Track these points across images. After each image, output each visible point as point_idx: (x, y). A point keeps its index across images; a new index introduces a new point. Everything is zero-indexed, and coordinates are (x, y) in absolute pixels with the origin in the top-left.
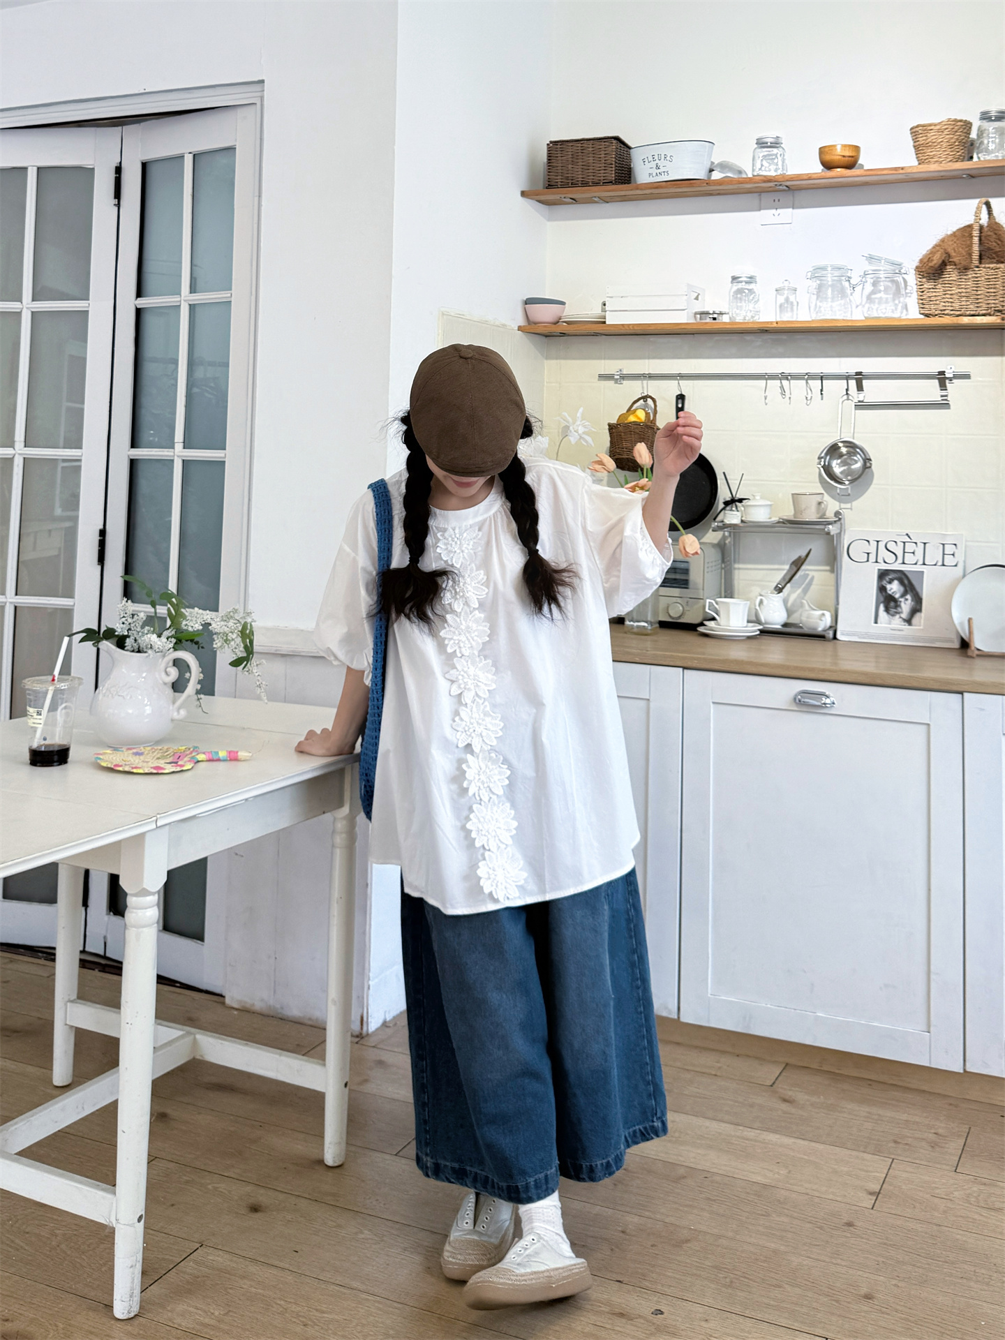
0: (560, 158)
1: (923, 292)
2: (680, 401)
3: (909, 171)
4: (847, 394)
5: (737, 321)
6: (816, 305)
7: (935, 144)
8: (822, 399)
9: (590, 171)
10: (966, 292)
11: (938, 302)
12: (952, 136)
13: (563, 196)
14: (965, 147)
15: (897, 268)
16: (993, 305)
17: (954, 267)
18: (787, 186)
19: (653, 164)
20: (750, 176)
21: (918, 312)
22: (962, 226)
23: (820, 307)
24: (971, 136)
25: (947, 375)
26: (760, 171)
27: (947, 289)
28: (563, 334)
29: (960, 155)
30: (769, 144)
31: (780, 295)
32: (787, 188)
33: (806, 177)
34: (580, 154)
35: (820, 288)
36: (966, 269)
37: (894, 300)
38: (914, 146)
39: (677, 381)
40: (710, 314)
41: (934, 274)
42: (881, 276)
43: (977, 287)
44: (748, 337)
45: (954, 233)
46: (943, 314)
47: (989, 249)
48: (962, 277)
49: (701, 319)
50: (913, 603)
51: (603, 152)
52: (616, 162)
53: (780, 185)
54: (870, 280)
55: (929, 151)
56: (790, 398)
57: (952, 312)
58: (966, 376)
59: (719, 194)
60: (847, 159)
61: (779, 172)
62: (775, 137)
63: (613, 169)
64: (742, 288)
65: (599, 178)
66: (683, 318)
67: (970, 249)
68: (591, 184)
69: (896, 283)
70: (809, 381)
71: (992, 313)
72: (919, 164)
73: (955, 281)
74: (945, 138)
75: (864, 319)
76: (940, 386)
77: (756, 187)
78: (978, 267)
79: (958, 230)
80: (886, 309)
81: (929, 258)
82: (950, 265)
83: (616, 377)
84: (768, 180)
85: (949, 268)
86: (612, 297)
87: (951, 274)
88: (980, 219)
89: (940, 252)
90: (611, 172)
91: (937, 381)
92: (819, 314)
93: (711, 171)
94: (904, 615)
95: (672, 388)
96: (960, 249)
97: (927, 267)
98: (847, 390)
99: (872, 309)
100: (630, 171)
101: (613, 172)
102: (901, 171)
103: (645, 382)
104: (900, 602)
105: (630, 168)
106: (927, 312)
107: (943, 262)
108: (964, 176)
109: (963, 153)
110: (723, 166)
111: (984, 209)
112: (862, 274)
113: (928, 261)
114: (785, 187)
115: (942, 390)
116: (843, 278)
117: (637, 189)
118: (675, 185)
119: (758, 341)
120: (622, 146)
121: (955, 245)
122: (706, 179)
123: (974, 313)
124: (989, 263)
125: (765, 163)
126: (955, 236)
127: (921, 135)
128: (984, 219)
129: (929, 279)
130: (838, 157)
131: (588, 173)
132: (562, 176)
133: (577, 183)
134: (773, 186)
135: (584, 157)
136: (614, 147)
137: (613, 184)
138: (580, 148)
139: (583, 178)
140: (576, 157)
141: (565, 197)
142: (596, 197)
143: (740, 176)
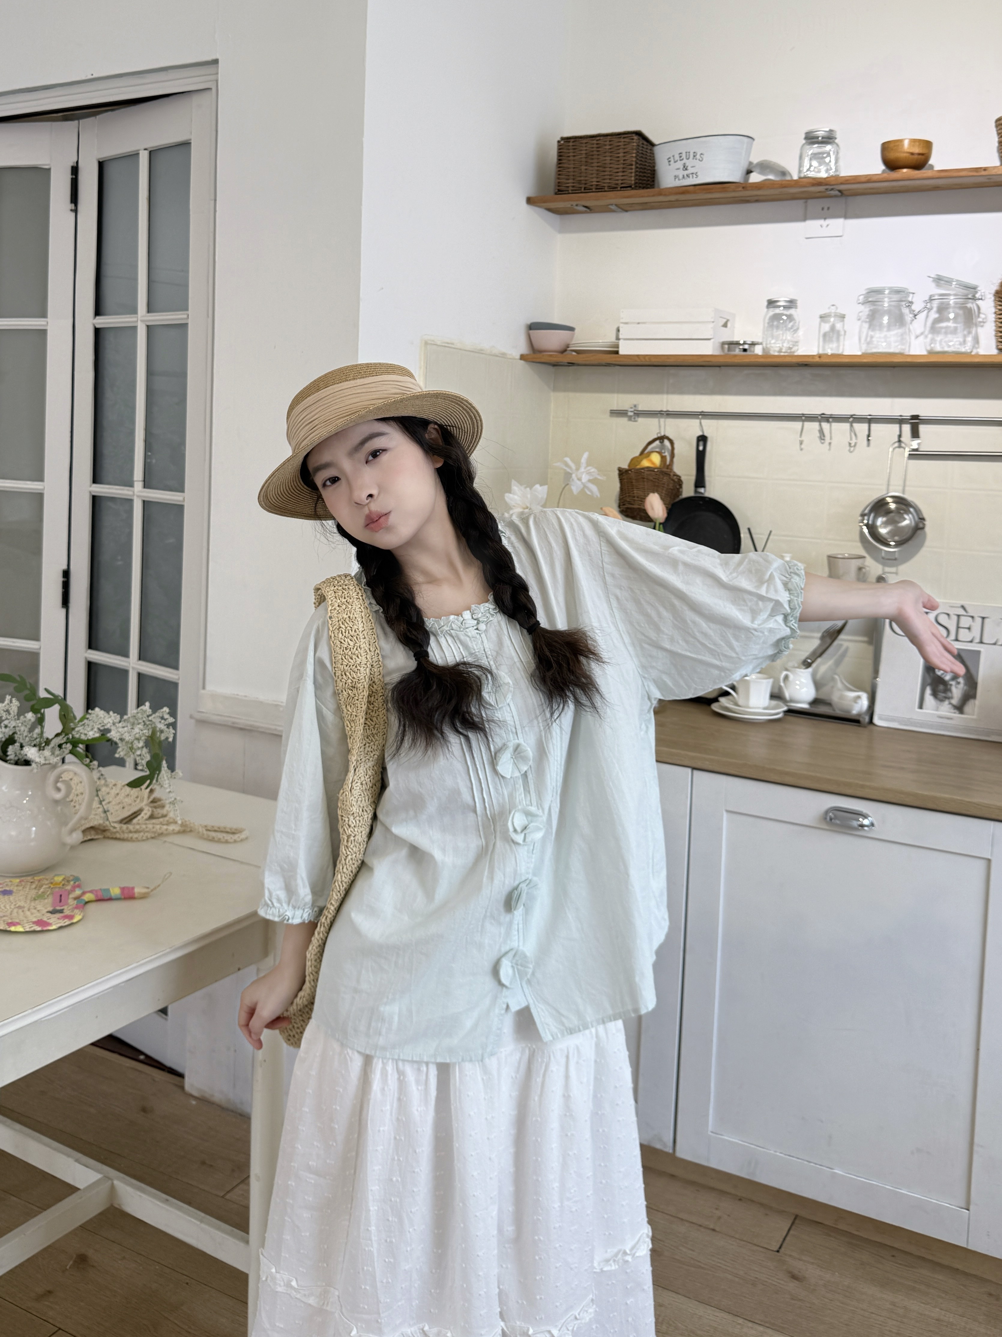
0: (571, 158)
1: (1001, 322)
2: (701, 443)
3: (993, 172)
4: (900, 441)
5: (772, 353)
6: (868, 336)
8: (868, 445)
9: (606, 173)
13: (574, 203)
15: (970, 292)
18: (840, 191)
19: (680, 164)
20: (796, 177)
21: (993, 346)
23: (872, 337)
26: (808, 173)
28: (571, 364)
30: (820, 139)
31: (825, 322)
32: (839, 194)
33: (863, 180)
34: (595, 153)
35: (873, 314)
37: (963, 330)
39: (698, 421)
40: (740, 344)
42: (951, 302)
44: (783, 372)
49: (729, 349)
50: (965, 688)
51: (621, 151)
52: (637, 163)
53: (832, 189)
54: (935, 304)
56: (830, 444)
59: (757, 201)
60: (916, 157)
61: (832, 173)
62: (827, 130)
63: (633, 171)
64: (779, 314)
65: (617, 182)
66: (708, 349)
68: (607, 189)
69: (967, 310)
70: (855, 425)
75: (925, 353)
77: (801, 192)
80: (953, 341)
83: (631, 414)
84: (818, 182)
86: (626, 323)
90: (630, 175)
92: (869, 346)
93: (749, 172)
94: (955, 701)
95: (692, 428)
98: (900, 436)
99: (936, 341)
100: (654, 174)
101: (633, 175)
102: (983, 173)
103: (662, 420)
104: (951, 685)
105: (654, 170)
110: (764, 167)
112: (927, 298)
114: (837, 193)
116: (903, 303)
117: (661, 195)
118: (705, 189)
119: (795, 375)
120: (645, 143)
122: (742, 181)
125: (815, 163)
130: (905, 155)
131: (604, 175)
132: (574, 179)
133: (591, 187)
134: (824, 190)
135: (599, 157)
136: (635, 144)
137: (633, 189)
138: (595, 146)
139: (597, 182)
140: (590, 157)
141: (577, 205)
142: (612, 205)
143: (783, 178)
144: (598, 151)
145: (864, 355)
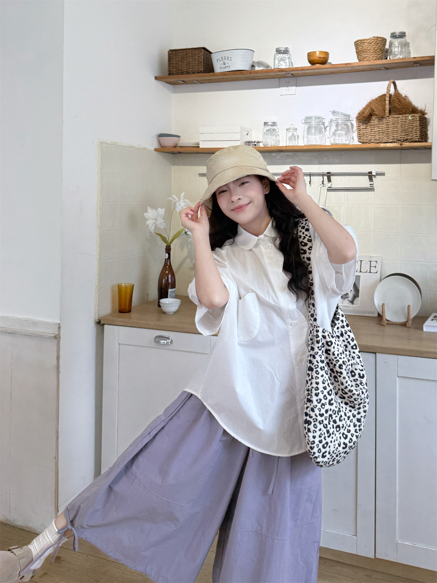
0: (174, 59)
1: (360, 130)
3: (353, 65)
4: (323, 183)
5: (267, 145)
6: (307, 137)
7: (367, 50)
8: (311, 186)
10: (382, 130)
11: (368, 136)
12: (376, 46)
13: (177, 79)
14: (383, 52)
15: (347, 117)
16: (396, 137)
17: (376, 117)
18: (292, 74)
19: (222, 62)
20: (273, 68)
21: (358, 141)
22: (381, 95)
23: (310, 139)
24: (386, 47)
25: (373, 174)
26: (278, 66)
27: (372, 128)
28: (179, 153)
29: (380, 57)
30: (282, 51)
31: (288, 132)
32: (292, 76)
33: (300, 69)
34: (185, 57)
35: (309, 128)
36: (382, 118)
37: (346, 134)
38: (356, 52)
40: (253, 142)
41: (366, 120)
42: (339, 122)
43: (388, 128)
44: (273, 154)
45: (376, 98)
46: (370, 142)
47: (395, 107)
48: (380, 122)
50: (354, 294)
51: (197, 56)
52: (204, 61)
53: (288, 73)
54: (334, 124)
55: (364, 54)
57: (375, 141)
58: (383, 174)
59: (258, 79)
60: (322, 59)
61: (287, 67)
62: (285, 47)
63: (202, 65)
64: (269, 129)
65: (195, 70)
67: (385, 107)
68: (191, 73)
69: (347, 125)
71: (396, 141)
72: (359, 61)
73: (377, 124)
74: (371, 47)
75: (330, 145)
76: (370, 180)
77: (276, 75)
78: (388, 117)
79: (378, 97)
80: (342, 140)
81: (363, 112)
82: (374, 116)
84: (281, 70)
85: (373, 117)
86: (203, 133)
87: (375, 121)
88: (390, 91)
89: (368, 109)
90: (201, 67)
91: (368, 177)
92: (309, 142)
93: (253, 66)
94: (350, 299)
96: (379, 107)
97: (362, 117)
98: (323, 181)
99: (336, 139)
100: (212, 66)
101: (202, 67)
102: (349, 65)
106: (362, 141)
107: (370, 114)
108: (382, 68)
109: (382, 55)
110: (260, 64)
111: (392, 85)
112: (330, 121)
113: (362, 114)
115: (370, 181)
116: (320, 123)
117: (215, 76)
118: (233, 73)
119: (278, 155)
120: (208, 53)
121: (377, 105)
122: (250, 70)
123: (386, 141)
124: (394, 115)
125: (280, 62)
126: (376, 100)
127: (360, 46)
128: (392, 91)
129: (363, 123)
130: (317, 58)
131: (190, 67)
132: (176, 68)
133: (184, 72)
134: (285, 74)
135: (187, 59)
136: (202, 53)
137: (202, 73)
138: (185, 54)
139: (186, 70)
140: (183, 59)
141: (178, 80)
142: (195, 80)
143: (268, 69)
144: (186, 56)
145: (305, 146)
